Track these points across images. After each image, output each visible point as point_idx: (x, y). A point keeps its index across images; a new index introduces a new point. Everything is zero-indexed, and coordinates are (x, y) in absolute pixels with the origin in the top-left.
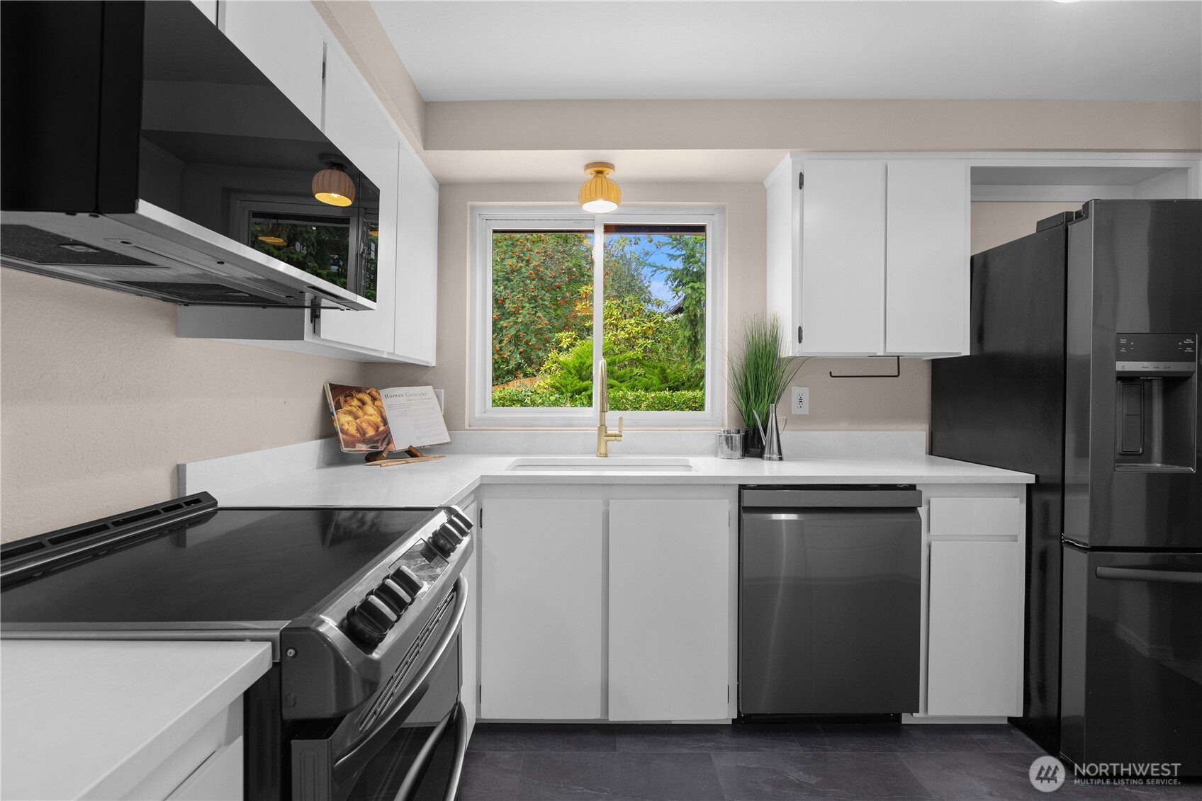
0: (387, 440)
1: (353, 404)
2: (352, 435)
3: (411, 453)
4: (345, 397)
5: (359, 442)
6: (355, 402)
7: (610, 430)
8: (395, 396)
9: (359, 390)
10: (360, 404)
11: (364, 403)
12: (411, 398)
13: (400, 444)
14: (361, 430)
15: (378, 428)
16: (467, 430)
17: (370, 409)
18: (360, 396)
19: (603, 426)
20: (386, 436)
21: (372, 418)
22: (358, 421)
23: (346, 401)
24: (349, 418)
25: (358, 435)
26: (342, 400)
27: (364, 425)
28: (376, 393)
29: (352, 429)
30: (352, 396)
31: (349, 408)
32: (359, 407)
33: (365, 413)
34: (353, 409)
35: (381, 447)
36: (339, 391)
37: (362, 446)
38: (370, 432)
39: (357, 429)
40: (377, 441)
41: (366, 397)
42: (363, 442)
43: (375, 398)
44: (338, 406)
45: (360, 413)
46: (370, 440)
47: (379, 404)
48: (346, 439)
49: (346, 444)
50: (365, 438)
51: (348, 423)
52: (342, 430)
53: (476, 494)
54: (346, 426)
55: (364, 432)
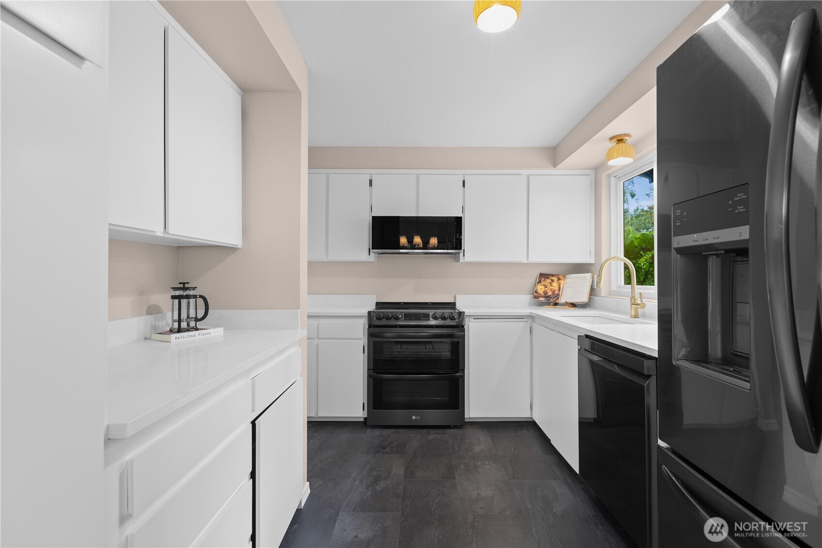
0: (557, 298)
2: (540, 294)
3: (573, 305)
4: (545, 278)
5: (542, 297)
6: (549, 281)
7: (629, 299)
8: (570, 278)
9: (553, 275)
10: (551, 281)
11: (553, 281)
12: (578, 279)
13: (562, 300)
14: (545, 293)
15: (555, 292)
16: (603, 297)
17: (555, 284)
18: (553, 278)
19: (633, 297)
20: (557, 296)
21: (553, 288)
22: (546, 289)
23: (544, 280)
24: (542, 287)
25: (543, 294)
26: (543, 279)
27: (548, 290)
28: (561, 277)
29: (541, 292)
30: (548, 278)
31: (544, 283)
32: (550, 283)
33: (551, 285)
34: (546, 284)
35: (552, 300)
36: (543, 276)
37: (542, 299)
38: (550, 293)
39: (544, 292)
40: (551, 298)
41: (555, 279)
42: (544, 297)
43: (559, 279)
44: (540, 282)
45: (549, 285)
46: (548, 297)
47: (562, 282)
48: (536, 295)
49: (535, 297)
50: (546, 296)
51: (540, 289)
52: (536, 292)
53: (530, 320)
54: (539, 290)
55: (547, 293)
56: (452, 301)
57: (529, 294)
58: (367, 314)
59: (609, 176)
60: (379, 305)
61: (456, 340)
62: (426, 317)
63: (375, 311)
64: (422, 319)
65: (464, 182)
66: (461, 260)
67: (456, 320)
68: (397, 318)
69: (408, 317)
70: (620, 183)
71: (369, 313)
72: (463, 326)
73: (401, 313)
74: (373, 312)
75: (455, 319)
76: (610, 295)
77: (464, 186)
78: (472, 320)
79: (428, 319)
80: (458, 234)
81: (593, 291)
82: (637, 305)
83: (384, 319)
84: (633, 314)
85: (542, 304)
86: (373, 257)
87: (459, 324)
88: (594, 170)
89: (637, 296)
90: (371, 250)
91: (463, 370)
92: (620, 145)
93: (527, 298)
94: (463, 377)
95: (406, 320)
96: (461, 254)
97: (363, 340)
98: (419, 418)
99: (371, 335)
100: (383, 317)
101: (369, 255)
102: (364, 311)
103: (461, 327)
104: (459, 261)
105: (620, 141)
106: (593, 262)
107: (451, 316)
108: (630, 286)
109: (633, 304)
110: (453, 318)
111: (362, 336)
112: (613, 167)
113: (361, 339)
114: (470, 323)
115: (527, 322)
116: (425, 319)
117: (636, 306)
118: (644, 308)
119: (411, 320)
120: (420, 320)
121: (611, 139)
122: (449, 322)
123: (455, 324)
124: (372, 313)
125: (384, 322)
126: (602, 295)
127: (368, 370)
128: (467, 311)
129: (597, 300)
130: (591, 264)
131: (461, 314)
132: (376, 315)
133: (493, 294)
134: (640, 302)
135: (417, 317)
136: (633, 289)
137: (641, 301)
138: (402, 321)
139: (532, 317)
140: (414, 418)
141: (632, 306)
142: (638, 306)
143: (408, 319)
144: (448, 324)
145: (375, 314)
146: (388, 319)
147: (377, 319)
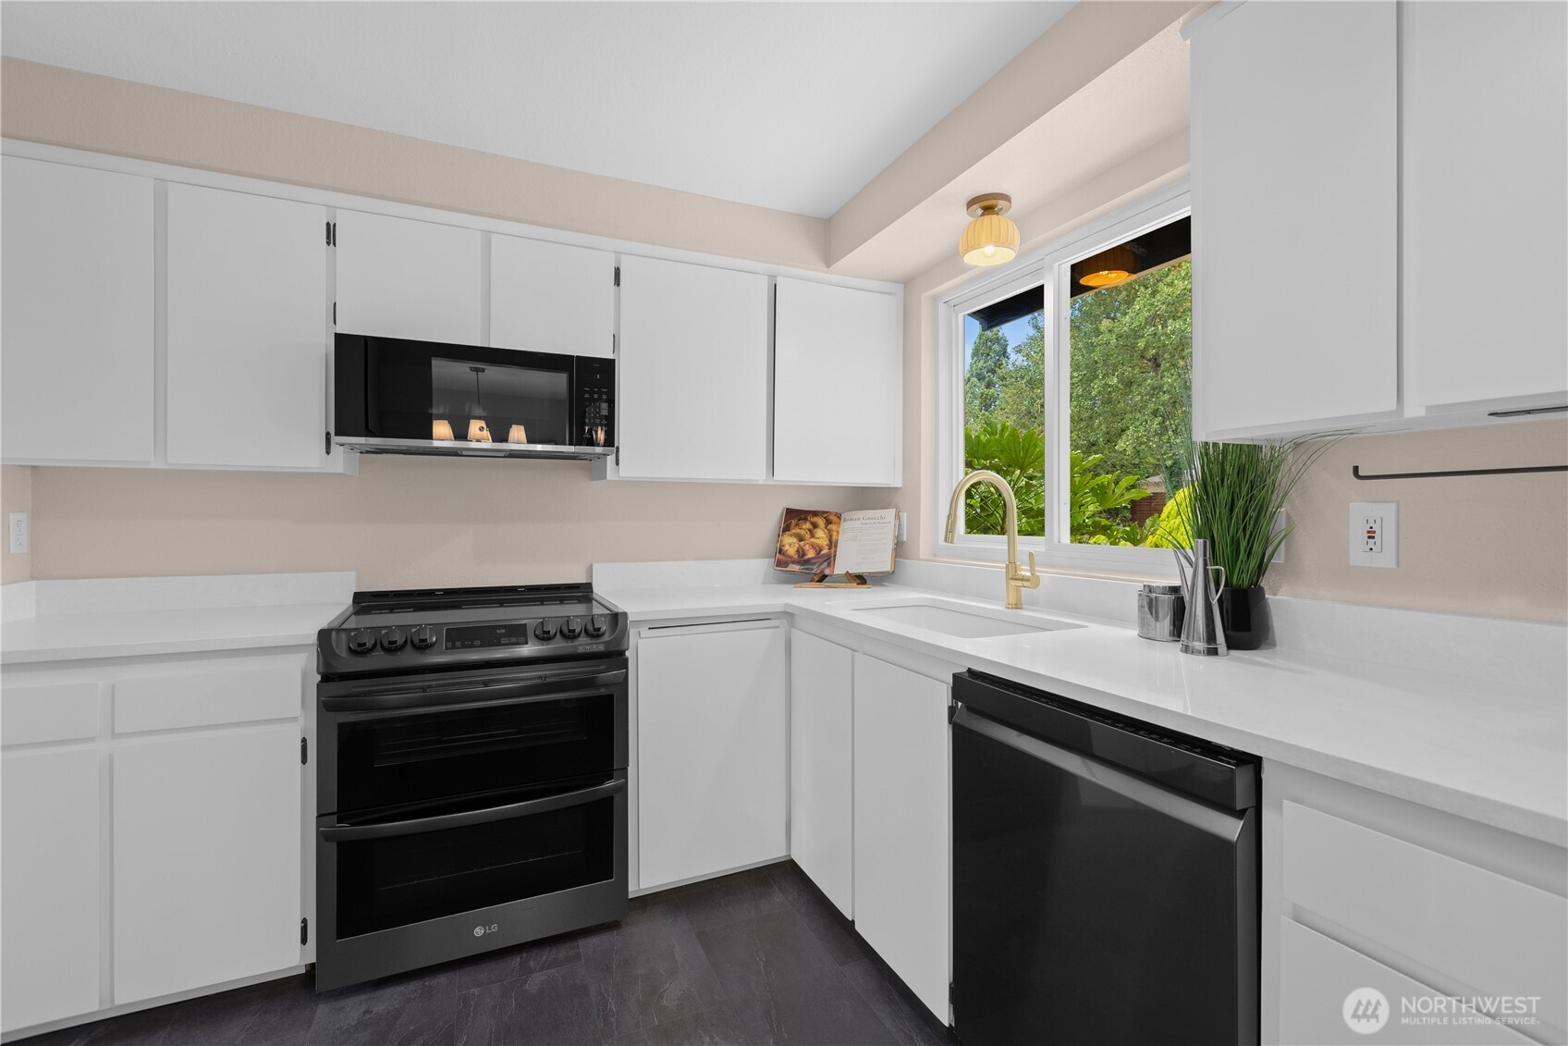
0: (826, 563)
1: (804, 527)
2: (790, 557)
3: (861, 579)
4: (799, 520)
5: (794, 562)
6: (808, 525)
8: (852, 519)
9: (815, 514)
10: (811, 527)
11: (815, 526)
12: (867, 521)
13: (837, 569)
14: (801, 553)
15: (821, 550)
16: (922, 560)
17: (820, 533)
18: (815, 519)
19: (1012, 564)
20: (830, 559)
21: (818, 541)
22: (802, 543)
23: (797, 524)
24: (794, 540)
25: (796, 556)
26: (794, 522)
27: (807, 547)
28: (833, 518)
29: (791, 551)
30: (806, 519)
31: (797, 531)
32: (810, 530)
33: (813, 536)
34: (802, 532)
35: (816, 569)
36: (794, 517)
37: (796, 568)
38: (811, 554)
39: (798, 551)
40: (814, 564)
41: (821, 522)
42: (798, 563)
43: (828, 522)
44: (787, 529)
45: (808, 536)
46: (808, 562)
47: (833, 527)
48: (782, 560)
49: (779, 564)
50: (802, 559)
51: (790, 544)
52: (781, 551)
53: (784, 621)
54: (787, 547)
55: (804, 554)
56: (581, 579)
57: (768, 557)
58: (313, 639)
59: (935, 299)
60: (366, 602)
61: (602, 691)
62: (517, 633)
63: (351, 624)
64: (504, 640)
65: (617, 272)
66: (610, 475)
67: (606, 638)
68: (423, 646)
69: (460, 636)
70: (957, 316)
71: (324, 635)
72: (622, 653)
73: (436, 627)
74: (339, 630)
75: (603, 634)
76: (935, 555)
77: (617, 281)
78: (645, 632)
79: (522, 639)
80: (604, 406)
81: (900, 549)
82: (1022, 580)
83: (379, 653)
84: (1012, 600)
85: (794, 579)
86: (344, 457)
87: (611, 649)
88: (902, 285)
89: (1022, 560)
90: (335, 439)
91: (624, 770)
92: (987, 218)
93: (763, 566)
94: (623, 789)
95: (454, 647)
96: (611, 459)
97: (301, 721)
98: (495, 928)
99: (327, 706)
100: (374, 646)
101: (328, 453)
102: (307, 630)
103: (616, 657)
104: (603, 476)
105: (988, 210)
106: (898, 484)
107: (590, 628)
108: (1005, 537)
109: (1012, 579)
110: (595, 634)
111: (296, 710)
112: (971, 268)
113: (295, 719)
114: (639, 641)
115: (778, 627)
116: (513, 640)
117: (1019, 583)
118: (1037, 587)
119: (468, 647)
120: (499, 644)
121: (971, 203)
122: (583, 645)
123: (601, 648)
124: (334, 634)
125: (378, 661)
126: (921, 557)
127: (319, 816)
128: (632, 608)
129: (910, 565)
130: (896, 489)
131: (617, 619)
132: (350, 639)
133: (683, 560)
134: (1028, 574)
135: (488, 635)
136: (1011, 544)
137: (1032, 570)
138: (440, 653)
139: (789, 616)
140: (479, 931)
141: (1011, 581)
142: (1026, 584)
143: (458, 644)
144: (581, 650)
145: (343, 636)
146: (392, 649)
147: (353, 652)
